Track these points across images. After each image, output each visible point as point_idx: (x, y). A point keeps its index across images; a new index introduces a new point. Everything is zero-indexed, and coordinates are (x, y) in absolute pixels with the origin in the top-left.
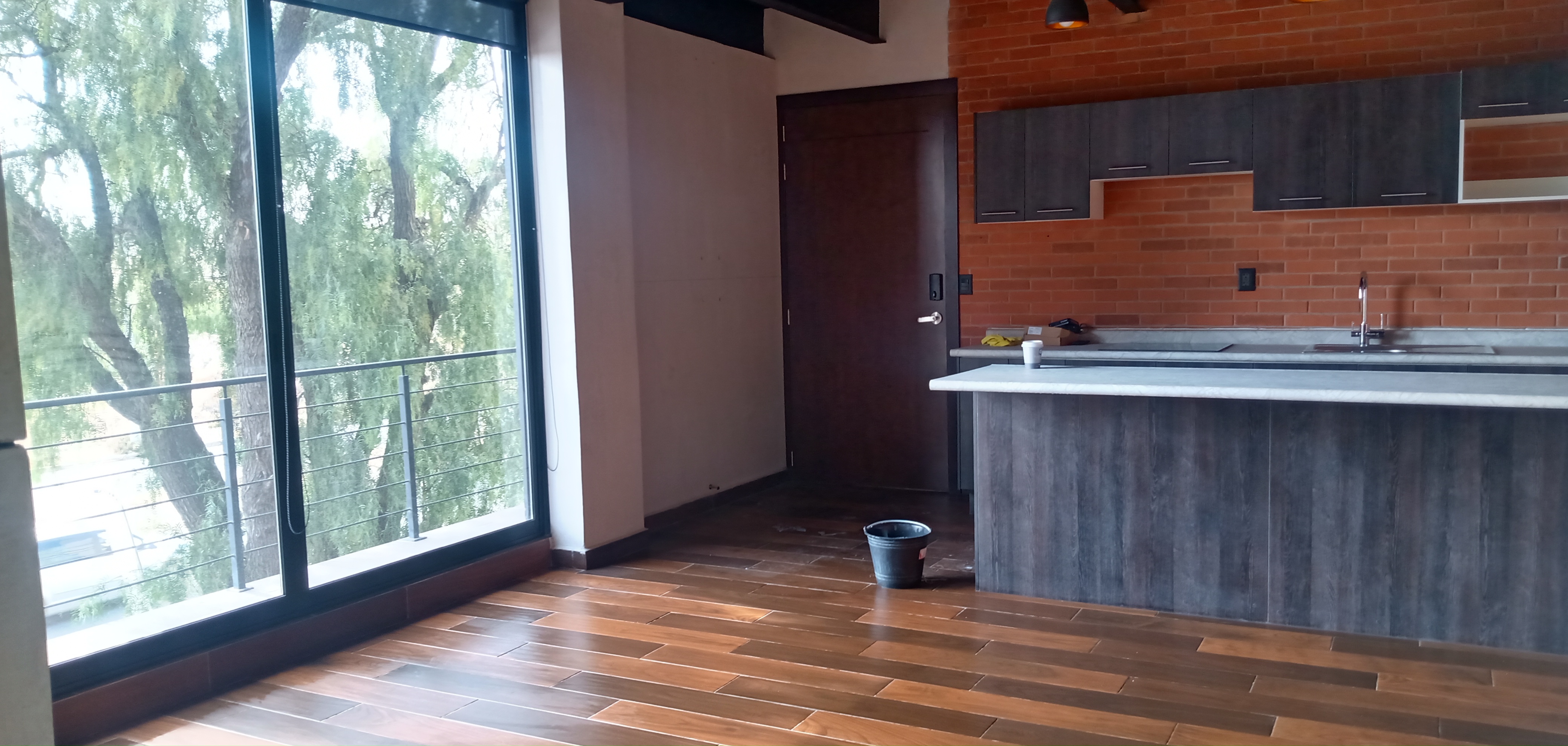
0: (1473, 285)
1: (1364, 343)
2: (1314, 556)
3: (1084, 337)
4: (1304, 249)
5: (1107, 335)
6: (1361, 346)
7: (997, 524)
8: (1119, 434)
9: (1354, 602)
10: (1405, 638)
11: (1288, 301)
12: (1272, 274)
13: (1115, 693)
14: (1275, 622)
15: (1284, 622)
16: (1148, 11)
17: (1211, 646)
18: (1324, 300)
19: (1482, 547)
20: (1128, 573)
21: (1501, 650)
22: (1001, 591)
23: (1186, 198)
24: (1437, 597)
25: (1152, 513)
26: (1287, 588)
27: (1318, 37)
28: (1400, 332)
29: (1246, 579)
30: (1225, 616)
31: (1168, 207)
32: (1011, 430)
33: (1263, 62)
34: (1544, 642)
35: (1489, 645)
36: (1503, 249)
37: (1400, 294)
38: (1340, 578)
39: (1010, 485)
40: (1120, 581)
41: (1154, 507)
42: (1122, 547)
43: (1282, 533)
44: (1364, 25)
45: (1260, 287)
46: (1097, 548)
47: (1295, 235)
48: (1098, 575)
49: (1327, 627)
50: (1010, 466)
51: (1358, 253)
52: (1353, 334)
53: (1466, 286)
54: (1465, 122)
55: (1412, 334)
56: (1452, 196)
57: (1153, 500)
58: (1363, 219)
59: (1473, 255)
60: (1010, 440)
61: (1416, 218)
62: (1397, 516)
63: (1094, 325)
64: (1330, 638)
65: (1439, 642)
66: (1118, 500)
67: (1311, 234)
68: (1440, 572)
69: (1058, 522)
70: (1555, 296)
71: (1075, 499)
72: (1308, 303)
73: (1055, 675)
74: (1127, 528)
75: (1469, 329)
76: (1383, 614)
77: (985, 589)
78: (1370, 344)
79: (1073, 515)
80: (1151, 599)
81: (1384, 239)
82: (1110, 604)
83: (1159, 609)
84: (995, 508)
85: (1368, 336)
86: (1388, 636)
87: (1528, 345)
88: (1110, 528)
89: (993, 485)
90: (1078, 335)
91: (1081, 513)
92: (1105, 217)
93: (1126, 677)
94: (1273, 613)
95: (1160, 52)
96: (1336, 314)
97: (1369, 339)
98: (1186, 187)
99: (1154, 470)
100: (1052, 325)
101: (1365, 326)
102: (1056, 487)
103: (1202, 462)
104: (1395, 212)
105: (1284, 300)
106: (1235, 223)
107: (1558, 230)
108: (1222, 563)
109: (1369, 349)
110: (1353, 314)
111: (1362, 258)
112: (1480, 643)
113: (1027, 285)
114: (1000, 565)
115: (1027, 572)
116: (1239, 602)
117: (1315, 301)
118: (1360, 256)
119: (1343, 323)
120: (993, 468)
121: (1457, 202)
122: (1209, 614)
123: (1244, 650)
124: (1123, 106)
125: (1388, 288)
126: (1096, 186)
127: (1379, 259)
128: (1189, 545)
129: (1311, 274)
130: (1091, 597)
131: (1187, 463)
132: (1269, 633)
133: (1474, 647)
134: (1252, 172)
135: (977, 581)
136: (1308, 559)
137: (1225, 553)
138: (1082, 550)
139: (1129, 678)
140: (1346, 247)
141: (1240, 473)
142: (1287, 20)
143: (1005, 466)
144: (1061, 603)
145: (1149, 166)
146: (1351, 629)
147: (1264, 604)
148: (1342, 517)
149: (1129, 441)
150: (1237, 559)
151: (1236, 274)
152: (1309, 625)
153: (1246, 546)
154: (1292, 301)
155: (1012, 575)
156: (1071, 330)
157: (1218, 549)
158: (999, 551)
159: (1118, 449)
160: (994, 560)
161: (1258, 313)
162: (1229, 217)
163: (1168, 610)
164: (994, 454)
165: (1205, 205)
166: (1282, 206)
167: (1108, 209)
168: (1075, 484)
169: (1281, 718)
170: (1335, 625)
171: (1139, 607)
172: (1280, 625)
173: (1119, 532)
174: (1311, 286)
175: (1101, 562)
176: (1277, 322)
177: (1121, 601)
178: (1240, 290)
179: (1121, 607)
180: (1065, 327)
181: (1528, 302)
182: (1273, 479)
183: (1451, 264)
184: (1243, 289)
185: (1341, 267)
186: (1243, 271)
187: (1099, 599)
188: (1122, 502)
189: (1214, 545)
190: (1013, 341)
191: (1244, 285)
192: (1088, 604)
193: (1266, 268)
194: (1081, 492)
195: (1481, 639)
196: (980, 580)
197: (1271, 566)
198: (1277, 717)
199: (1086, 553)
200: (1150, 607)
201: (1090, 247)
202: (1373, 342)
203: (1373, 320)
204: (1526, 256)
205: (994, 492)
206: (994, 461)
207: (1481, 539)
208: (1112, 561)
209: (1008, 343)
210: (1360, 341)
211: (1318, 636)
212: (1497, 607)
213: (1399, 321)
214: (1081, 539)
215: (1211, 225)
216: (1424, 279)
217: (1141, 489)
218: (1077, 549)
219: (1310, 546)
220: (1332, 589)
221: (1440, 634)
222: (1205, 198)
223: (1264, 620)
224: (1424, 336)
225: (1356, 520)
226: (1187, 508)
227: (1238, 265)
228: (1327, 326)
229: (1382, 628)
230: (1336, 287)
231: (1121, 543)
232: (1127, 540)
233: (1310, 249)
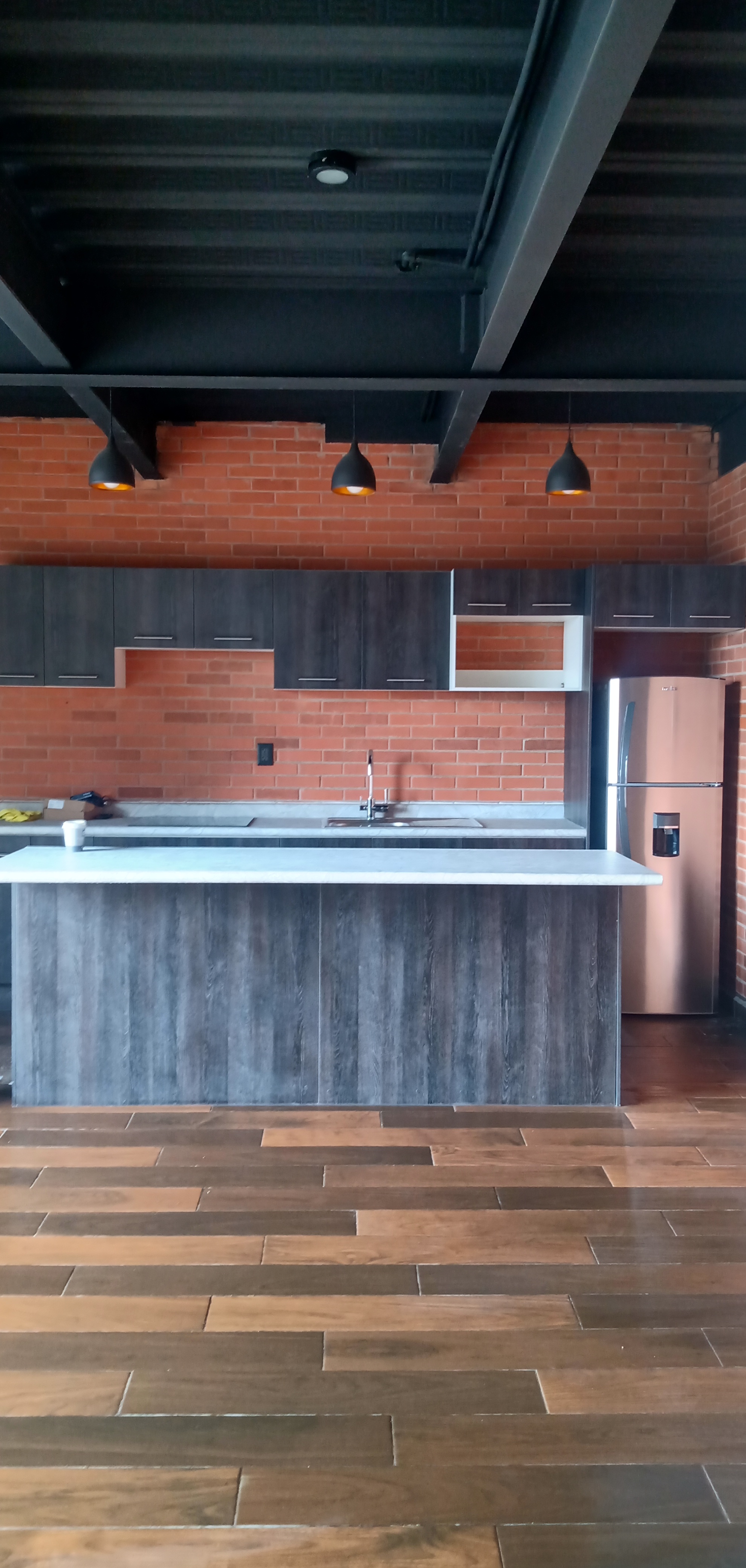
0: (457, 763)
1: (371, 816)
2: (361, 1033)
3: (108, 810)
4: (317, 726)
5: (134, 808)
6: (369, 819)
7: (39, 1028)
8: (174, 921)
9: (396, 1075)
10: (441, 1104)
11: (302, 776)
12: (288, 750)
13: (193, 1210)
14: (325, 1102)
15: (333, 1102)
16: (168, 479)
17: (273, 1138)
18: (335, 776)
19: (504, 1011)
20: (182, 1069)
21: (520, 1107)
22: (42, 1103)
23: (207, 671)
24: (468, 1061)
25: (207, 1002)
26: (336, 1067)
27: (326, 524)
28: (399, 806)
29: (298, 1061)
30: (279, 1103)
31: (191, 679)
32: (56, 922)
33: (278, 544)
34: (553, 1096)
35: (510, 1103)
36: (480, 732)
37: (399, 771)
38: (384, 1051)
39: (54, 984)
40: (173, 1076)
41: (209, 995)
42: (176, 1041)
43: (332, 1013)
44: (367, 519)
45: (277, 761)
46: (149, 1044)
47: (308, 713)
48: (151, 1072)
49: (372, 1102)
50: (55, 962)
51: (363, 732)
52: (362, 808)
53: (453, 764)
54: (457, 618)
55: (409, 807)
56: (443, 682)
57: (208, 988)
58: (368, 700)
59: (458, 737)
60: (55, 933)
61: (412, 701)
62: (432, 987)
63: (117, 798)
64: (378, 1113)
65: (470, 1104)
66: (172, 990)
67: (322, 712)
68: (470, 1038)
69: (107, 1019)
70: (521, 775)
71: (127, 993)
72: (320, 777)
73: (124, 1199)
74: (182, 1020)
75: (455, 803)
76: (422, 1083)
77: (24, 1103)
78: (376, 817)
79: (124, 1012)
80: (205, 1093)
81: (385, 720)
82: (163, 1103)
83: (213, 1102)
84: (37, 1011)
85: (374, 809)
86: (427, 1105)
87: (502, 818)
88: (163, 1021)
89: (34, 984)
90: (101, 808)
91: (134, 1007)
92: (126, 687)
93: (200, 1189)
94: (324, 1094)
95: (180, 523)
96: (345, 789)
97: (375, 813)
98: (207, 661)
99: (209, 957)
100: (72, 798)
101: (371, 801)
102: (106, 982)
103: (257, 947)
104: (394, 695)
105: (299, 775)
106: (253, 699)
107: (522, 716)
108: (275, 1046)
109: (375, 823)
110: (359, 788)
111: (367, 737)
112: (503, 1103)
113: (44, 754)
114: (42, 1075)
115: (72, 1076)
116: (291, 1086)
117: (326, 776)
118: (365, 735)
119: (352, 796)
120: (35, 965)
121: (448, 689)
122: (262, 1102)
123: (304, 1138)
124: (148, 575)
125: (390, 765)
126: (119, 652)
127: (382, 738)
128: (244, 1032)
129: (323, 750)
130: (143, 1098)
131: (242, 948)
132: (320, 1116)
133: (498, 1106)
134: (272, 650)
135: (14, 1095)
136: (356, 1036)
137: (278, 1037)
138: (133, 1049)
139: (203, 1190)
140: (353, 726)
141: (293, 954)
142: (299, 506)
143: (49, 962)
144: (110, 1109)
145: (175, 638)
146: (393, 1101)
147: (315, 1084)
148: (385, 992)
149: (184, 928)
150: (290, 1041)
151: (255, 749)
152: (356, 1102)
153: (298, 1028)
154: (306, 775)
155: (55, 1084)
156: (95, 803)
157: (271, 1034)
158: (41, 1059)
159: (172, 936)
160: (35, 1068)
161: (277, 787)
162: (248, 692)
163: (222, 1102)
164: (36, 950)
165: (226, 679)
166: (300, 685)
167: (130, 678)
168: (127, 977)
169: (361, 1211)
170: (380, 1099)
171: (193, 1102)
172: (330, 1104)
173: (172, 1024)
174: (323, 762)
175: (154, 1059)
176: (294, 796)
177: (174, 1099)
178: (259, 765)
179: (174, 1105)
180: (89, 800)
181: (501, 779)
182: (323, 958)
183: (441, 744)
184: (261, 763)
185: (349, 745)
186: (262, 746)
187: (151, 1097)
188: (176, 993)
189: (268, 1031)
190: (31, 816)
191: (263, 759)
192: (139, 1106)
193: (283, 743)
194: (133, 985)
195: (504, 1098)
196: (18, 1093)
197: (321, 1047)
198: (357, 1212)
199: (138, 1050)
200: (204, 1101)
201: (112, 716)
202: (379, 815)
203: (378, 794)
204: (499, 739)
205: (35, 993)
206: (35, 958)
207: (503, 1005)
208: (165, 1057)
209: (26, 818)
210: (365, 815)
211: (367, 1112)
212: (517, 1066)
213: (398, 796)
214: (133, 1036)
215: (232, 699)
216: (418, 757)
217: (196, 978)
218: (127, 1048)
219: (357, 1023)
220: (377, 1063)
221: (471, 1098)
222: (225, 672)
223: (315, 1101)
224: (419, 809)
225: (397, 994)
226: (242, 994)
227: (257, 739)
228: (337, 799)
229: (420, 1098)
230: (344, 763)
231: (175, 1037)
232: (181, 1033)
233: (322, 726)
